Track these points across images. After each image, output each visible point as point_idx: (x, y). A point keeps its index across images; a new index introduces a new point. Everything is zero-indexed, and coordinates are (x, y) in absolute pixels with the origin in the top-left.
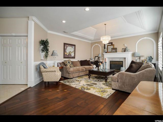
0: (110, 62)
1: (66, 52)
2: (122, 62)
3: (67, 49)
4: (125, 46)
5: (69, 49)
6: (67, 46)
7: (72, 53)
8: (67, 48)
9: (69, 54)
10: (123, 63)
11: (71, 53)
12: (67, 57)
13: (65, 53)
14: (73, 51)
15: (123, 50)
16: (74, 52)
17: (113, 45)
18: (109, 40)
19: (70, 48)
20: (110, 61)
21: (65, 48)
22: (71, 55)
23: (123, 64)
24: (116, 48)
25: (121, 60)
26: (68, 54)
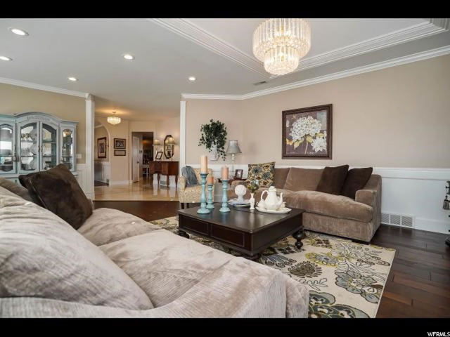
1: (291, 139)
3: (292, 127)
5: (305, 128)
6: (294, 116)
7: (314, 138)
8: (295, 125)
9: (301, 144)
11: (309, 139)
12: (293, 153)
13: (287, 140)
14: (322, 132)
16: (325, 135)
19: (306, 120)
21: (287, 126)
22: (310, 147)
26: (296, 145)
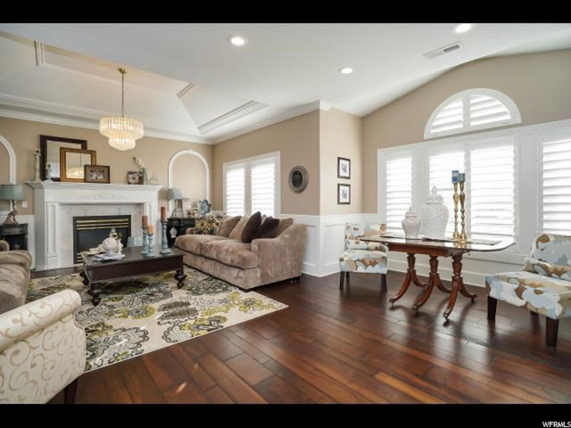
0: (75, 224)
2: (129, 217)
4: (139, 165)
10: (130, 222)
15: (131, 176)
17: (93, 153)
18: (138, 138)
20: (75, 219)
23: (130, 225)
24: (108, 167)
25: (124, 212)
